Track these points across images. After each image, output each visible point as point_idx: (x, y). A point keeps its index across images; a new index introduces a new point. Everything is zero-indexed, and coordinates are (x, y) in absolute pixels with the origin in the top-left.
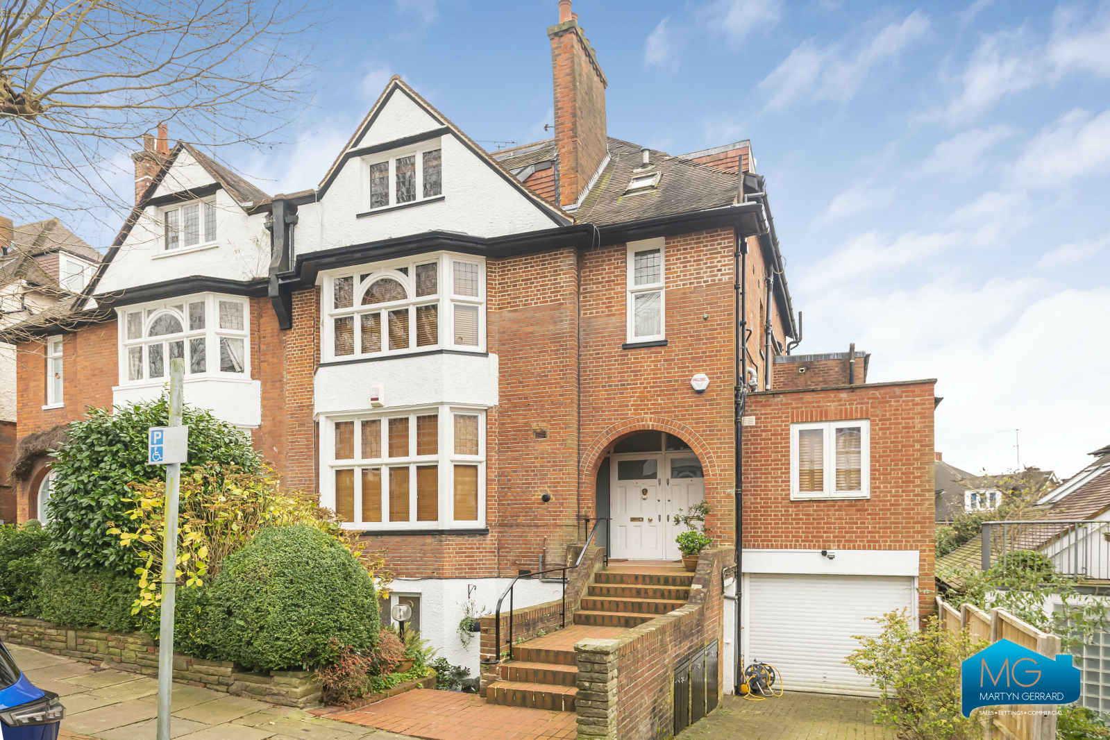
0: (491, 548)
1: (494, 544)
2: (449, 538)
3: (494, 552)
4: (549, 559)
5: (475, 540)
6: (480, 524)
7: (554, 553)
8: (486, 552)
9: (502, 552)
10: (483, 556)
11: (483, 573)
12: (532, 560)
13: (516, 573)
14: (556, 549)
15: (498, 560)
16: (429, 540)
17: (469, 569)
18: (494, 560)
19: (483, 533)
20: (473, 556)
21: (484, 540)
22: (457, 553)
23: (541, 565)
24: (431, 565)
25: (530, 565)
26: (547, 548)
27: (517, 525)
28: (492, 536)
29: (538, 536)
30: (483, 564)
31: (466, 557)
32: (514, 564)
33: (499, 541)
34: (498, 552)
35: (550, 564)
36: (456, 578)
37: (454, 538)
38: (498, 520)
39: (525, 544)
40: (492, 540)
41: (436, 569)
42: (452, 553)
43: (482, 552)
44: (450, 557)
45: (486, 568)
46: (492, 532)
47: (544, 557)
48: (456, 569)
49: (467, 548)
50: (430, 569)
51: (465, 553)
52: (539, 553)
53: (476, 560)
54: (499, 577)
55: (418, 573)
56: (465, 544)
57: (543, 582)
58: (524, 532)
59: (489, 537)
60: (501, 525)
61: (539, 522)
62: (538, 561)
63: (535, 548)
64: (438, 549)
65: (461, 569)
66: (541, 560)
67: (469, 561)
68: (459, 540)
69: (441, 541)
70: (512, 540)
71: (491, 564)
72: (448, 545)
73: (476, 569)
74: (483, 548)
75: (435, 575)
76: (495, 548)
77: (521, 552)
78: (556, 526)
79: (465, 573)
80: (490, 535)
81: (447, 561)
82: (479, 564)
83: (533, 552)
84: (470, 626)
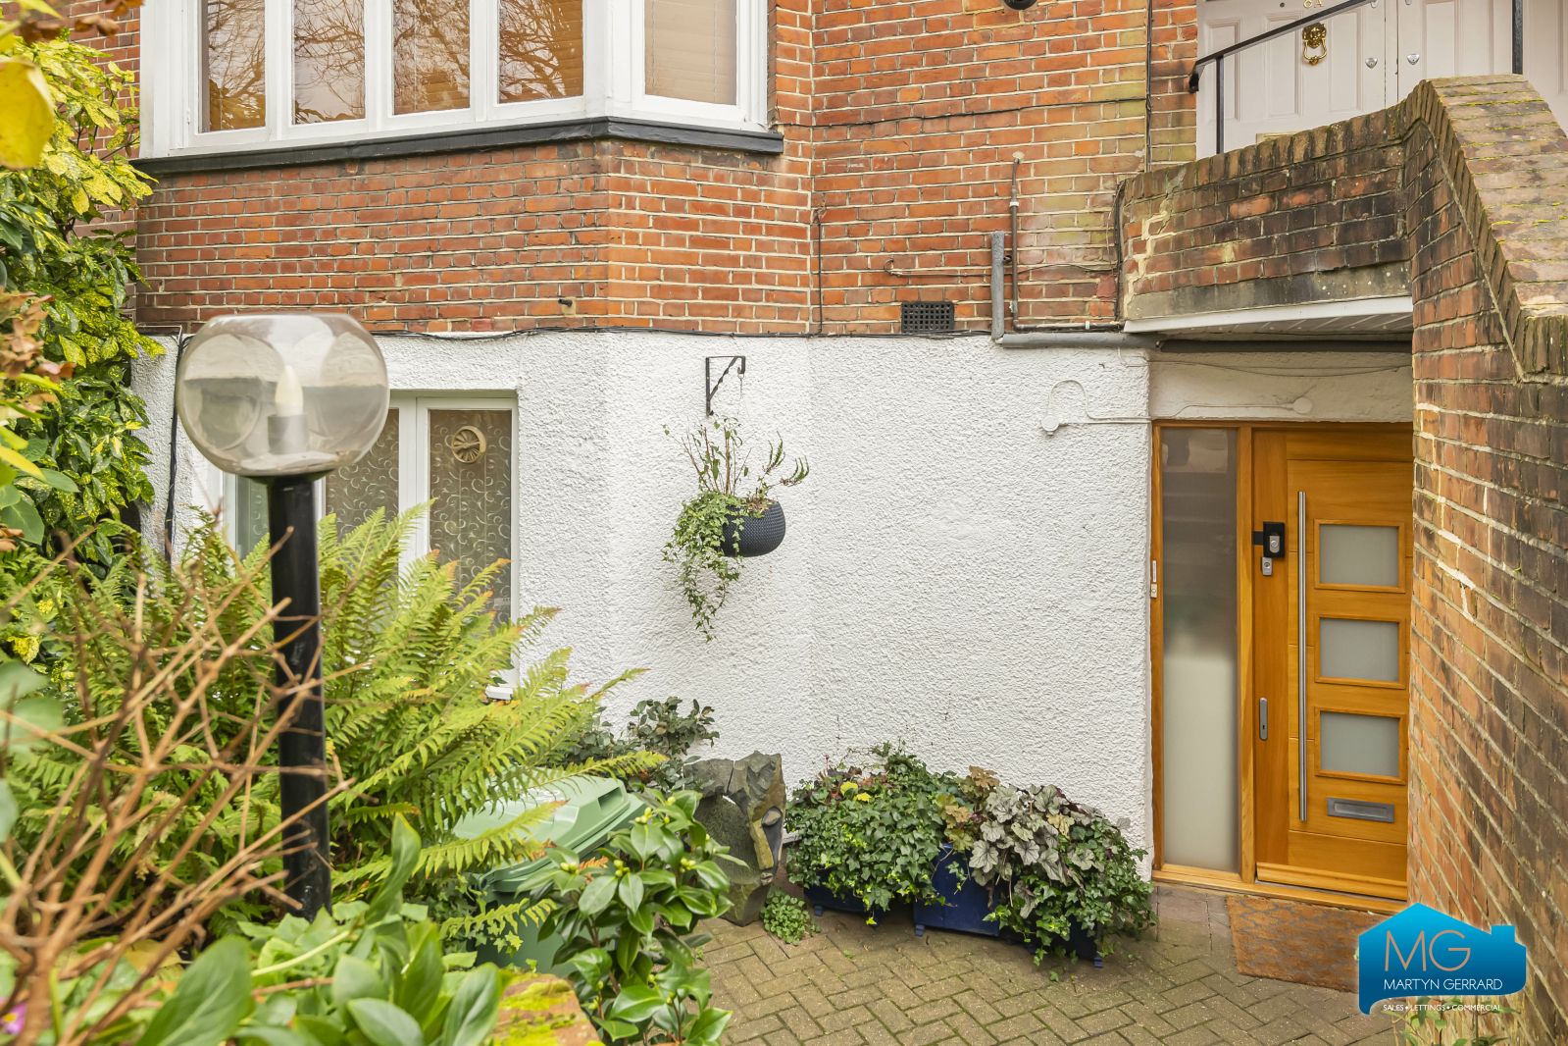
0: (789, 216)
1: (802, 201)
2: (629, 154)
3: (801, 233)
4: (1033, 250)
5: (733, 175)
6: (746, 114)
7: (1057, 222)
8: (770, 230)
9: (832, 232)
10: (761, 246)
11: (764, 312)
12: (960, 260)
13: (887, 314)
14: (1064, 203)
15: (817, 264)
16: (546, 166)
17: (707, 294)
18: (801, 264)
19: (760, 151)
20: (723, 244)
21: (762, 181)
22: (660, 223)
23: (999, 272)
24: (557, 272)
25: (951, 277)
26: (1025, 203)
27: (896, 118)
28: (794, 167)
29: (986, 156)
30: (761, 278)
31: (696, 242)
32: (884, 276)
33: (822, 186)
34: (817, 235)
35: (1038, 272)
36: (658, 329)
37: (647, 157)
38: (818, 104)
39: (928, 194)
40: (792, 184)
41: (575, 290)
42: (642, 222)
43: (754, 229)
44: (633, 238)
45: (769, 295)
46: (794, 151)
47: (1011, 241)
48: (659, 292)
49: (697, 207)
50: (549, 292)
51: (692, 225)
52: (995, 224)
53: (734, 261)
54: (820, 334)
55: (503, 310)
56: (692, 190)
57: (1009, 347)
58: (927, 143)
59: (782, 169)
60: (827, 123)
61: (990, 99)
62: (989, 259)
63: (972, 209)
64: (586, 204)
65: (678, 292)
66: (999, 256)
67: (709, 260)
68: (669, 168)
69: (597, 169)
70: (874, 181)
71: (790, 281)
72: (625, 185)
73: (732, 295)
74: (761, 213)
75: (572, 313)
76: (804, 217)
77: (912, 229)
78: (1063, 106)
79: (695, 310)
80: (785, 160)
81: (623, 256)
82: (745, 278)
83: (964, 226)
84: (727, 529)
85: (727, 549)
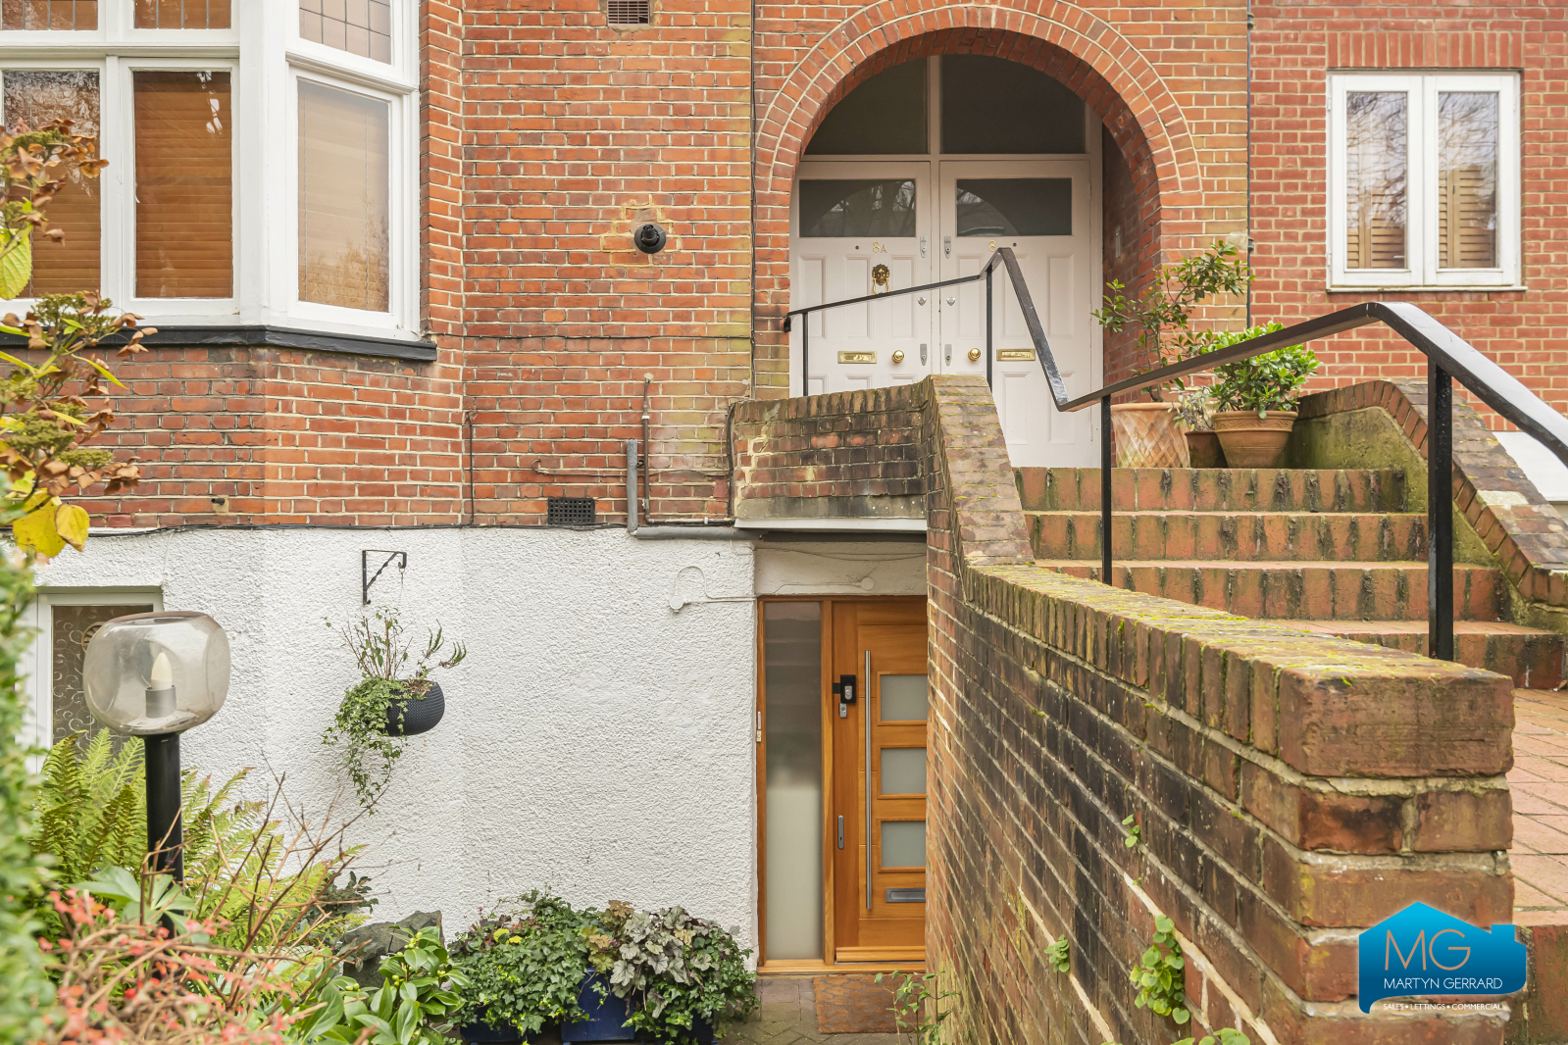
0: (442, 417)
1: (454, 403)
2: (285, 361)
3: (453, 433)
4: (662, 457)
5: (388, 381)
6: (399, 323)
7: (681, 434)
8: (424, 431)
9: (482, 433)
10: (415, 445)
11: (418, 506)
12: (600, 463)
13: (534, 506)
14: (687, 419)
15: (468, 461)
16: (194, 368)
17: (363, 490)
18: (453, 461)
19: (414, 357)
20: (379, 444)
21: (416, 386)
22: (317, 425)
23: (633, 475)
24: (205, 471)
25: (591, 477)
26: (654, 418)
27: (542, 336)
28: (445, 373)
29: (622, 375)
30: (415, 475)
31: (351, 442)
32: (531, 474)
33: (473, 391)
34: (468, 435)
35: (666, 475)
36: (316, 524)
37: (305, 364)
38: (468, 317)
39: (570, 404)
40: (445, 388)
41: (228, 489)
42: (299, 424)
43: (410, 430)
44: (289, 440)
45: (424, 491)
46: (446, 358)
47: (643, 448)
48: (316, 490)
49: (354, 410)
50: (200, 490)
51: (349, 427)
52: (631, 433)
53: (390, 459)
54: (471, 524)
55: (146, 506)
56: (348, 394)
57: (641, 538)
58: (570, 359)
59: (435, 375)
60: (476, 334)
61: (625, 327)
62: (625, 462)
63: (610, 419)
64: (240, 406)
65: (335, 489)
66: (633, 461)
67: (364, 459)
68: (326, 374)
69: (252, 373)
70: (522, 390)
71: (444, 476)
72: (282, 390)
73: (388, 491)
74: (414, 414)
75: (225, 510)
76: (456, 418)
77: (557, 434)
78: (686, 338)
79: (351, 505)
80: (438, 366)
81: (278, 457)
82: (401, 475)
83: (603, 434)
84: (391, 712)
85: (392, 730)
